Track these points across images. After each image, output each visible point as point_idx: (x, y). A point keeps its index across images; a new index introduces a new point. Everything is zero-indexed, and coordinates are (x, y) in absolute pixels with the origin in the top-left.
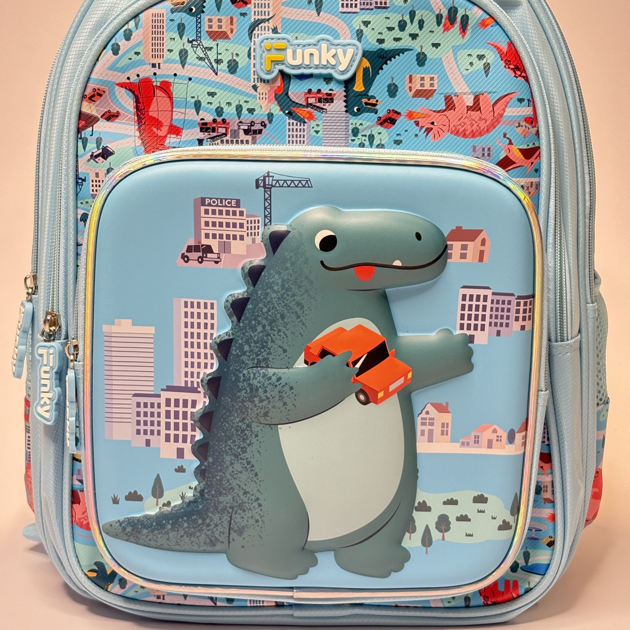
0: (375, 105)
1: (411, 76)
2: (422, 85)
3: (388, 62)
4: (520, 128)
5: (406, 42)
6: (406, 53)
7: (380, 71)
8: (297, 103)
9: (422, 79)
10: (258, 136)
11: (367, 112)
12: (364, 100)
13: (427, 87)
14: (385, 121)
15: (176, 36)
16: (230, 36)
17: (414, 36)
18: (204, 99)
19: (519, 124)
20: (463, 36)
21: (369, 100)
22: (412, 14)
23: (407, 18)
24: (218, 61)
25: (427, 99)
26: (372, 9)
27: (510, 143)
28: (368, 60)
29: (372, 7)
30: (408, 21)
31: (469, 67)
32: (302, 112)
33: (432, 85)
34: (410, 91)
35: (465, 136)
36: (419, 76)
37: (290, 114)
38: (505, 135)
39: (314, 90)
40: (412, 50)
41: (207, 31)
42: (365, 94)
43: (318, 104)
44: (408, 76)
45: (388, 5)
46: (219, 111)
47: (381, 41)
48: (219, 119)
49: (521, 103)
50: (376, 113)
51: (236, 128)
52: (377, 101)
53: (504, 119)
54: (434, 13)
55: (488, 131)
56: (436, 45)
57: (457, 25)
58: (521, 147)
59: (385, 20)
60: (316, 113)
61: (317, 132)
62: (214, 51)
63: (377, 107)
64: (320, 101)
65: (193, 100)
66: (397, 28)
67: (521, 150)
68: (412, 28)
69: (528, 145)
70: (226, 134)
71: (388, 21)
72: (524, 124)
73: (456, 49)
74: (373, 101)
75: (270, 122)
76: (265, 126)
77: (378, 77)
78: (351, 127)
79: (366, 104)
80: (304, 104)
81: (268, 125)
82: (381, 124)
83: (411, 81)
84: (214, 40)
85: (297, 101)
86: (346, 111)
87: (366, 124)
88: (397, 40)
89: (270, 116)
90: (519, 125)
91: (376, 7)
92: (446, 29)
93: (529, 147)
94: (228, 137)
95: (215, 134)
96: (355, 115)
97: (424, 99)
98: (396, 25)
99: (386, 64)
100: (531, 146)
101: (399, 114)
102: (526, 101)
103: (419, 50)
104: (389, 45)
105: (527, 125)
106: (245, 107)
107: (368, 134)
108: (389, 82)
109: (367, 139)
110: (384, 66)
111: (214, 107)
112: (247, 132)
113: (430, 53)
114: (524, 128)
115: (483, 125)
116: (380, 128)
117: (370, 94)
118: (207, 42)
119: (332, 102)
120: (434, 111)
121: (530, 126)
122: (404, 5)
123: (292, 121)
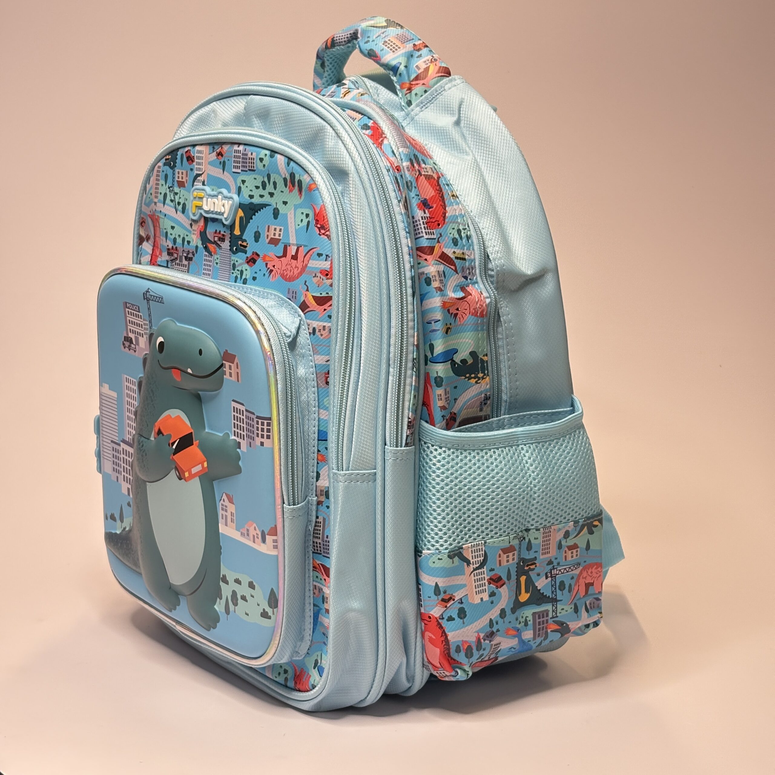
0: (245, 247)
1: (269, 226)
2: (274, 234)
3: (256, 214)
4: (316, 278)
5: (267, 199)
6: (267, 207)
7: (251, 221)
8: (209, 240)
9: (275, 229)
10: (191, 262)
11: (241, 252)
12: (240, 242)
13: (277, 237)
14: (250, 260)
15: (164, 183)
16: (186, 185)
17: (271, 194)
18: (170, 231)
19: (316, 274)
20: (301, 197)
21: (243, 242)
22: (269, 177)
23: (266, 180)
24: (179, 203)
25: (275, 246)
26: (246, 171)
27: (307, 290)
28: (243, 211)
29: (247, 169)
30: (267, 182)
31: (300, 223)
32: (211, 247)
33: (280, 235)
34: (267, 238)
35: (286, 280)
36: (273, 227)
37: (206, 248)
38: (306, 282)
39: (218, 231)
40: (270, 205)
41: (177, 181)
42: (240, 238)
43: (219, 242)
44: (267, 227)
45: (255, 169)
46: (175, 240)
47: (251, 197)
48: (174, 247)
49: (319, 257)
50: (246, 253)
51: (181, 254)
52: (247, 244)
53: (307, 269)
54: (281, 176)
55: (298, 278)
56: (285, 203)
57: (296, 187)
58: (314, 294)
59: (254, 180)
60: (218, 249)
61: (217, 263)
62: (178, 195)
63: (247, 249)
64: (220, 239)
65: (165, 231)
66: (261, 187)
67: (313, 297)
68: (270, 188)
69: (321, 294)
70: (176, 258)
71: (256, 181)
72: (319, 275)
73: (296, 207)
74: (245, 244)
75: (196, 252)
76: (194, 255)
77: (249, 224)
78: (232, 262)
79: (241, 245)
80: (213, 241)
81: (196, 255)
82: (248, 263)
83: (268, 231)
84: (180, 188)
85: (210, 238)
86: (230, 250)
87: (240, 261)
88: (262, 196)
89: (197, 247)
90: (315, 276)
91: (250, 170)
92: (291, 191)
93: (322, 295)
94: (178, 262)
95: (173, 258)
96: (234, 253)
97: (274, 246)
98: (260, 185)
99: (255, 215)
100: (324, 294)
101: (258, 255)
102: (324, 256)
103: (275, 206)
104: (257, 200)
105: (322, 277)
106: (187, 239)
107: (240, 270)
108: (256, 230)
109: (239, 273)
110: (253, 217)
111: (172, 237)
112: (186, 258)
113: (282, 209)
114: (319, 278)
115: (296, 272)
116: (246, 266)
117: (244, 238)
118: (176, 189)
119: (224, 241)
120: (277, 257)
121: (324, 278)
122: (263, 170)
123: (206, 253)
